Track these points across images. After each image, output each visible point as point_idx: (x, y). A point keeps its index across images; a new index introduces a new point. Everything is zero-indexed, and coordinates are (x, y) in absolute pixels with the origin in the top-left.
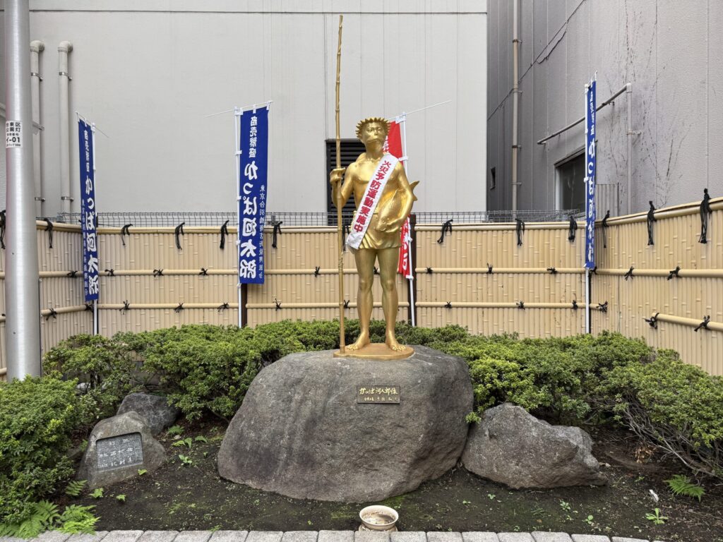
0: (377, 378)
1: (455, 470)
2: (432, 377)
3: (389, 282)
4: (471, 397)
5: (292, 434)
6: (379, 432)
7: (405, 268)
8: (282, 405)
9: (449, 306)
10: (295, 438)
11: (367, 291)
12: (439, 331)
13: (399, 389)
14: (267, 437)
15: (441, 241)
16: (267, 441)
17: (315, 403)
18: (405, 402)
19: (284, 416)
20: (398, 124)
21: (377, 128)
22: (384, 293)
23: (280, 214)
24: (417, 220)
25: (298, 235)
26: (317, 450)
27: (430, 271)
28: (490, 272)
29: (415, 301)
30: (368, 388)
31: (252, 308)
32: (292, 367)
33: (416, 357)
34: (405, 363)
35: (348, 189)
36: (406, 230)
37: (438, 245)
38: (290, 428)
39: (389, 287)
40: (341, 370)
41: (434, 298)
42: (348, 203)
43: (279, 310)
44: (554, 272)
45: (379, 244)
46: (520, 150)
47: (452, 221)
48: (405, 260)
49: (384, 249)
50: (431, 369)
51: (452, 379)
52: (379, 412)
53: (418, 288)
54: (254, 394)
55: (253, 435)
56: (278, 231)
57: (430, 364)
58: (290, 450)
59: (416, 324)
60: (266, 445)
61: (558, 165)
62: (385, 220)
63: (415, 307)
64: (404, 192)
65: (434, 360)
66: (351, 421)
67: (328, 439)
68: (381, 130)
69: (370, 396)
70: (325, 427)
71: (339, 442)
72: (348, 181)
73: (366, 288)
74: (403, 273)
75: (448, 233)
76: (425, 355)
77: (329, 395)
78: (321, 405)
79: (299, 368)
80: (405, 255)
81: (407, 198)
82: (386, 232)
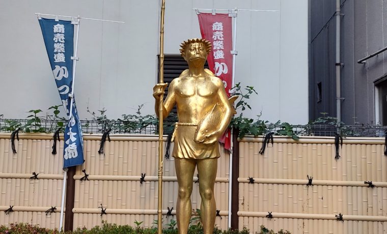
3: (208, 191)
9: (270, 216)
11: (186, 199)
15: (262, 152)
21: (199, 48)
22: (203, 201)
27: (252, 181)
28: (310, 183)
37: (259, 156)
39: (208, 197)
41: (256, 208)
43: (104, 215)
44: (371, 185)
46: (342, 67)
49: (203, 159)
56: (107, 139)
61: (377, 82)
62: (204, 132)
64: (223, 106)
68: (203, 50)
73: (185, 196)
75: (270, 144)
82: (205, 143)
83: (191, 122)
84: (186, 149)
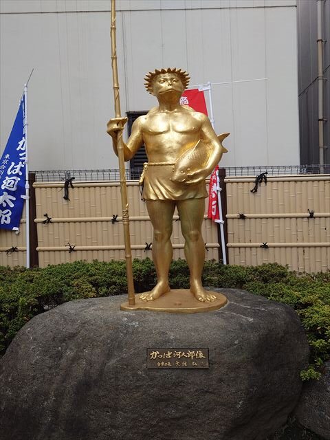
0: (176, 339)
1: (286, 426)
2: (253, 337)
4: (307, 351)
5: (60, 395)
6: (179, 399)
7: (214, 213)
8: (49, 362)
9: (265, 246)
10: (64, 401)
11: (164, 241)
12: (256, 270)
13: (207, 352)
14: (27, 396)
15: (255, 191)
16: (26, 402)
17: (90, 364)
18: (215, 366)
19: (52, 374)
20: (202, 92)
21: (171, 79)
23: (74, 171)
24: (226, 174)
25: (92, 189)
26: (92, 417)
27: (242, 217)
28: (312, 216)
29: (226, 242)
30: (163, 350)
31: (43, 251)
32: (65, 320)
33: (231, 308)
34: (215, 318)
35: (136, 141)
36: (215, 181)
37: (251, 194)
38: (57, 389)
39: (194, 237)
40: (127, 327)
41: (247, 239)
42: (136, 155)
43: (73, 252)
45: (178, 195)
46: (325, 123)
47: (266, 173)
48: (214, 207)
49: (184, 201)
50: (252, 327)
51: (281, 334)
52: (178, 378)
53: (230, 232)
54: (18, 345)
55: (9, 393)
56: (70, 185)
57: (251, 320)
58: (55, 414)
59: (228, 263)
60: (25, 406)
62: (185, 170)
63: (227, 248)
64: (210, 142)
65: (255, 314)
66: (137, 387)
67: (106, 406)
68: (177, 81)
69: (166, 360)
70: (101, 393)
71: (122, 410)
72: (136, 134)
73: (162, 238)
74: (211, 218)
75: (263, 184)
76: (242, 305)
77: (109, 356)
78: (97, 367)
79: (74, 321)
80: (214, 202)
81: (213, 148)
82: (188, 182)
83: (166, 161)
84: (160, 190)
